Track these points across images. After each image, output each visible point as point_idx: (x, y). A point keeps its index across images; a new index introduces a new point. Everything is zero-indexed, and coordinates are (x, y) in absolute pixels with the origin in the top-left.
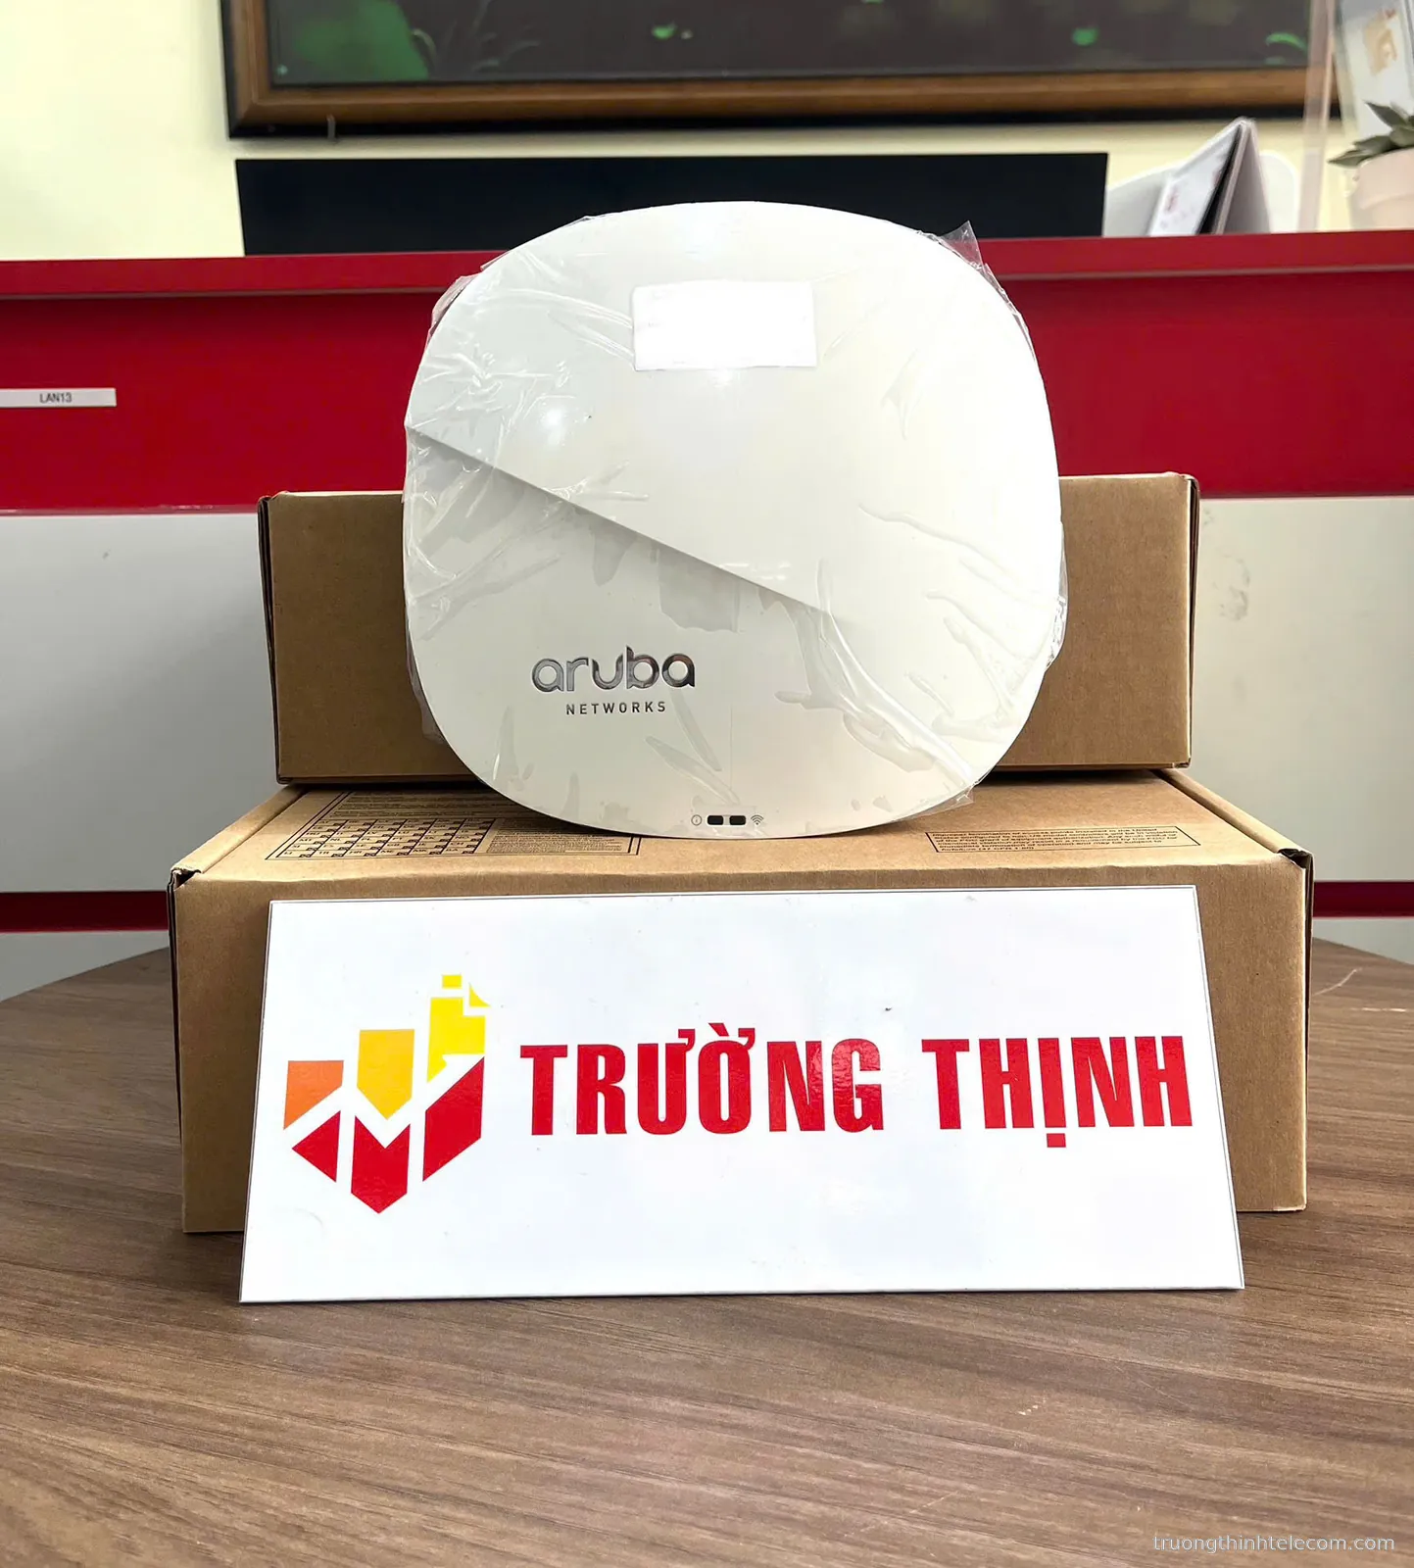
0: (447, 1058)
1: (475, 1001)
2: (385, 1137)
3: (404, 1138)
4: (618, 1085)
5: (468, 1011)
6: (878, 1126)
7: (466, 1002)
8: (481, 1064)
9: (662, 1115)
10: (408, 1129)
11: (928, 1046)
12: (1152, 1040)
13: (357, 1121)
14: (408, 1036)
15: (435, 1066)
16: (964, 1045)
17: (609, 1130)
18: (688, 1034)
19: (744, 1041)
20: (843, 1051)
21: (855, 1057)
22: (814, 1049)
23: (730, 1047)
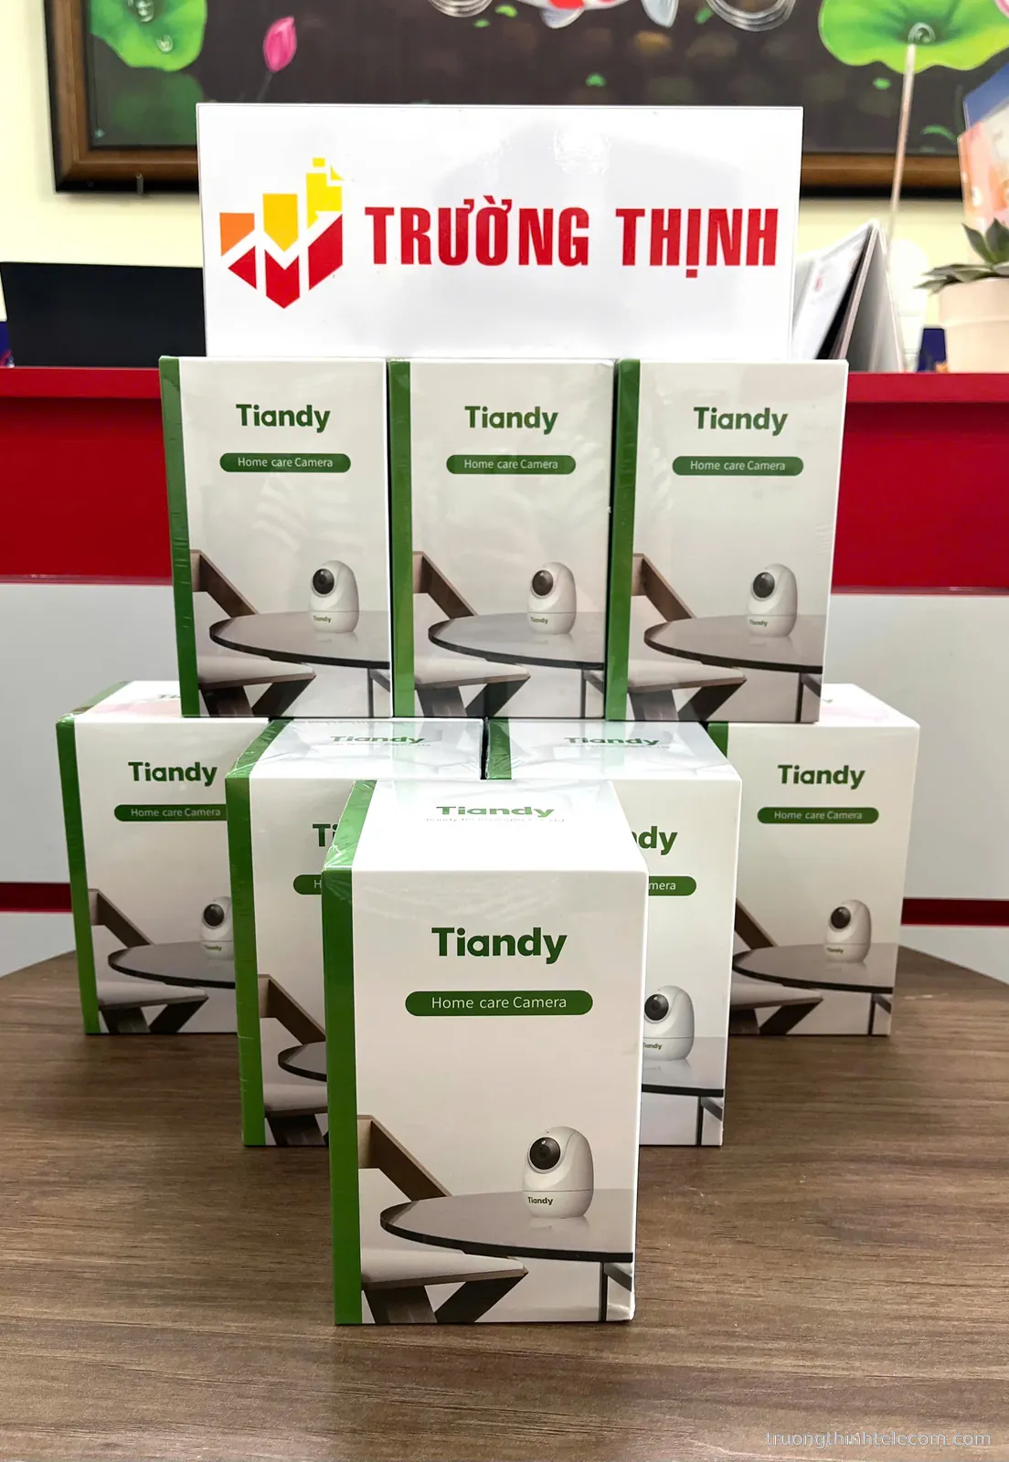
0: (318, 213)
1: (334, 176)
2: (284, 262)
3: (295, 264)
4: (426, 234)
5: (331, 183)
6: (585, 262)
7: (329, 177)
8: (340, 218)
9: (453, 253)
10: (297, 259)
11: (619, 213)
12: (759, 211)
13: (267, 254)
14: (294, 198)
15: (312, 219)
16: (642, 213)
17: (421, 261)
19: (505, 208)
20: (566, 215)
21: (574, 219)
22: (549, 213)
23: (497, 212)
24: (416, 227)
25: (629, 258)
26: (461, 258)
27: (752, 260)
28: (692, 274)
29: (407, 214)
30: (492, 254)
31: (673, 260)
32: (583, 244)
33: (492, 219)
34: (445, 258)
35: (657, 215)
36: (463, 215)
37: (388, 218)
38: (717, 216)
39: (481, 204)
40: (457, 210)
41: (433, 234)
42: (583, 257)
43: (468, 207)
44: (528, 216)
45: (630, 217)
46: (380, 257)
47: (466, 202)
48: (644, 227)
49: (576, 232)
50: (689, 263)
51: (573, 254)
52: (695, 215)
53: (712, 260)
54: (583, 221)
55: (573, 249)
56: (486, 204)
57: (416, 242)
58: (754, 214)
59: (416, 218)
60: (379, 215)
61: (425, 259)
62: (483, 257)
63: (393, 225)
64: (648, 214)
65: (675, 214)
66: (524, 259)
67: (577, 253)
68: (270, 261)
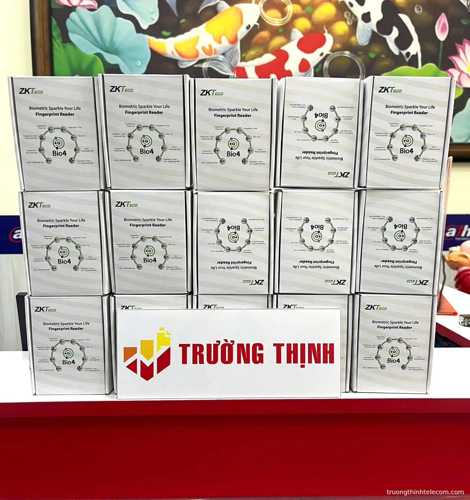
0: (161, 347)
1: (168, 334)
2: (148, 364)
3: (152, 365)
4: (202, 353)
5: (166, 336)
6: (262, 362)
7: (166, 334)
8: (170, 348)
9: (212, 360)
10: (153, 363)
11: (274, 345)
12: (327, 344)
13: (141, 361)
14: (152, 341)
15: (159, 348)
16: (283, 345)
17: (200, 363)
18: (219, 342)
19: (232, 343)
20: (255, 346)
21: (258, 347)
22: (248, 345)
23: (228, 345)
24: (198, 351)
25: (279, 361)
26: (215, 361)
27: (325, 362)
28: (303, 366)
29: (195, 346)
30: (227, 360)
31: (296, 361)
32: (261, 356)
33: (227, 347)
34: (209, 361)
35: (289, 345)
36: (216, 346)
37: (188, 348)
38: (311, 346)
39: (223, 342)
40: (214, 345)
41: (205, 353)
42: (261, 361)
43: (218, 343)
44: (240, 346)
45: (278, 346)
46: (184, 361)
47: (217, 341)
48: (284, 350)
49: (259, 352)
50: (301, 363)
51: (258, 360)
52: (303, 346)
53: (310, 362)
54: (261, 347)
55: (258, 357)
56: (225, 342)
57: (198, 356)
58: (325, 345)
59: (198, 348)
60: (184, 347)
61: (202, 362)
62: (224, 361)
63: (190, 350)
64: (285, 345)
65: (296, 345)
66: (239, 362)
67: (259, 359)
68: (142, 363)
